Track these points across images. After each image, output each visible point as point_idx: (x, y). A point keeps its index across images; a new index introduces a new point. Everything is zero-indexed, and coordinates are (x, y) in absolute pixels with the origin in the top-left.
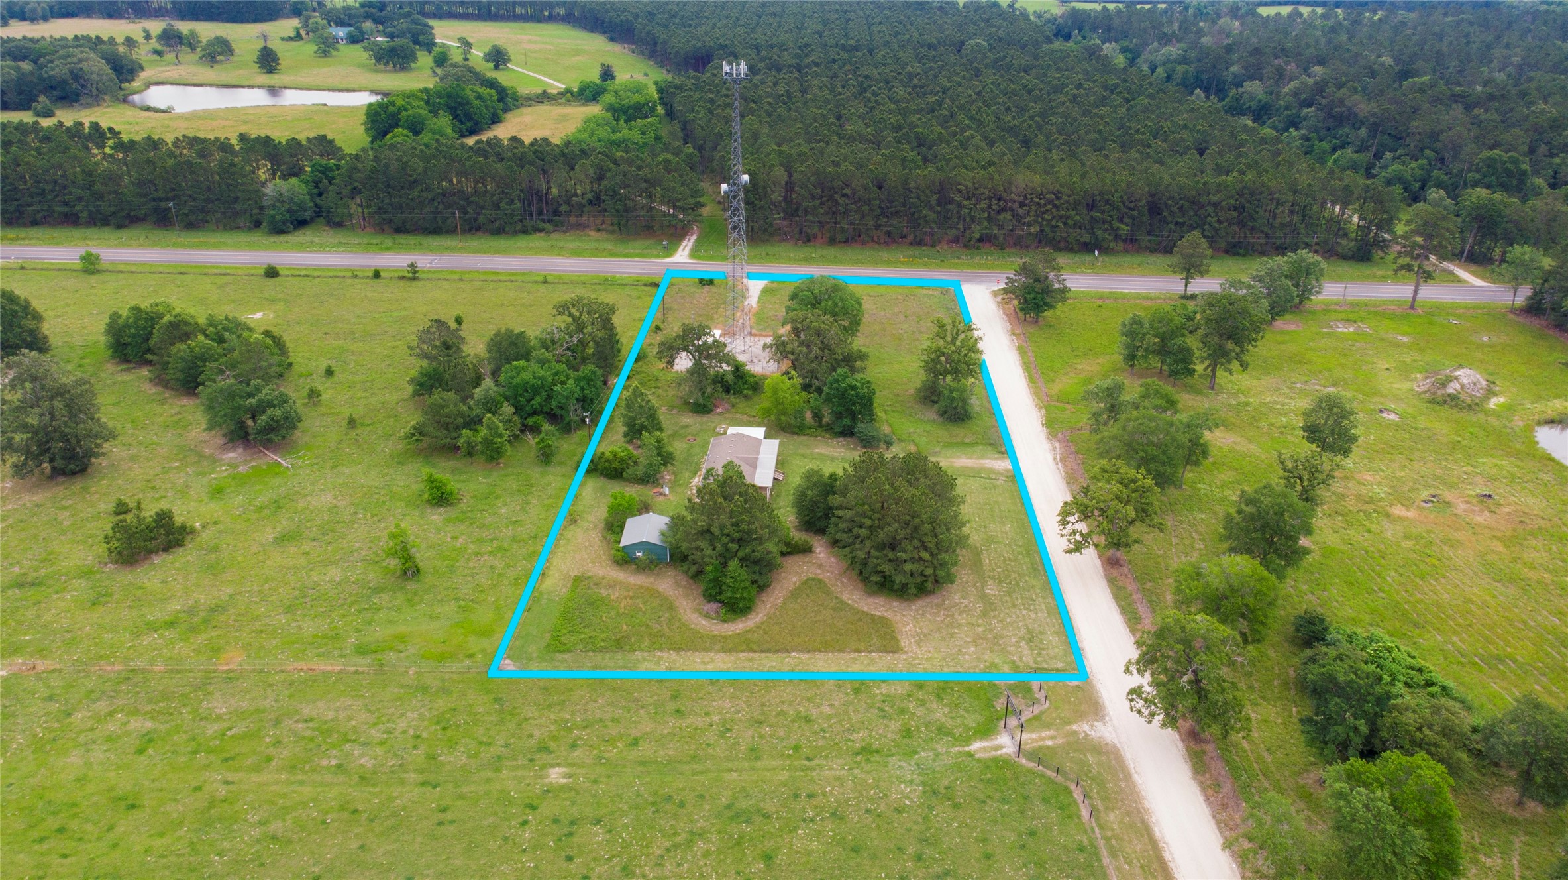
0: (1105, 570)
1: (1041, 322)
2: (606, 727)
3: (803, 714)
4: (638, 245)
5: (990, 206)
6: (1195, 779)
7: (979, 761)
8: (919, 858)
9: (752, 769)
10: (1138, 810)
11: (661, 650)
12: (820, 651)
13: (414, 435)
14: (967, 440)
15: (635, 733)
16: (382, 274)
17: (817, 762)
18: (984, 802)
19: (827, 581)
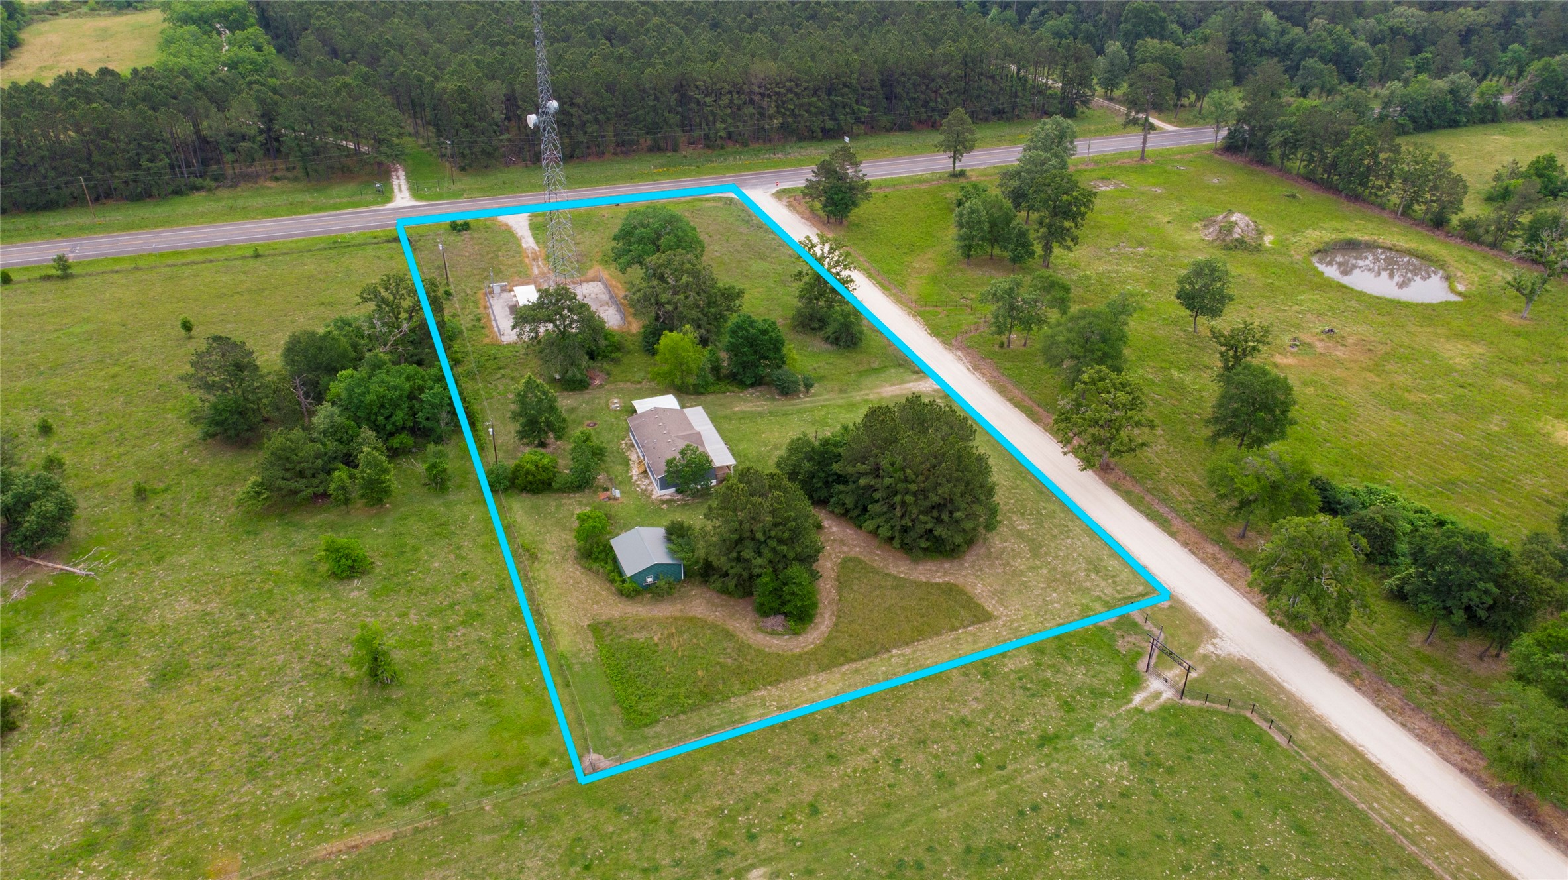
0: (1101, 478)
1: (845, 222)
2: (768, 801)
3: (956, 718)
4: (338, 192)
5: (732, 101)
6: (1333, 672)
7: (1151, 714)
8: (1183, 841)
9: (955, 798)
10: (1313, 719)
11: (758, 689)
12: (918, 641)
13: (259, 493)
14: (874, 366)
15: (806, 797)
16: (14, 277)
17: (1010, 768)
18: (1189, 758)
19: (861, 557)
